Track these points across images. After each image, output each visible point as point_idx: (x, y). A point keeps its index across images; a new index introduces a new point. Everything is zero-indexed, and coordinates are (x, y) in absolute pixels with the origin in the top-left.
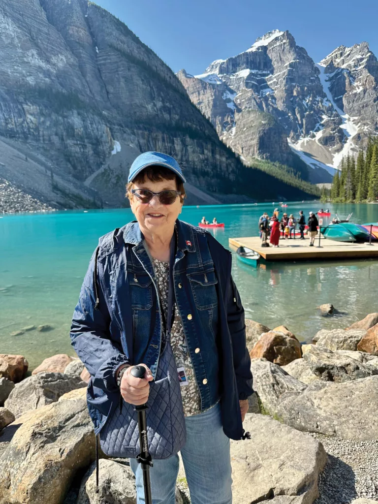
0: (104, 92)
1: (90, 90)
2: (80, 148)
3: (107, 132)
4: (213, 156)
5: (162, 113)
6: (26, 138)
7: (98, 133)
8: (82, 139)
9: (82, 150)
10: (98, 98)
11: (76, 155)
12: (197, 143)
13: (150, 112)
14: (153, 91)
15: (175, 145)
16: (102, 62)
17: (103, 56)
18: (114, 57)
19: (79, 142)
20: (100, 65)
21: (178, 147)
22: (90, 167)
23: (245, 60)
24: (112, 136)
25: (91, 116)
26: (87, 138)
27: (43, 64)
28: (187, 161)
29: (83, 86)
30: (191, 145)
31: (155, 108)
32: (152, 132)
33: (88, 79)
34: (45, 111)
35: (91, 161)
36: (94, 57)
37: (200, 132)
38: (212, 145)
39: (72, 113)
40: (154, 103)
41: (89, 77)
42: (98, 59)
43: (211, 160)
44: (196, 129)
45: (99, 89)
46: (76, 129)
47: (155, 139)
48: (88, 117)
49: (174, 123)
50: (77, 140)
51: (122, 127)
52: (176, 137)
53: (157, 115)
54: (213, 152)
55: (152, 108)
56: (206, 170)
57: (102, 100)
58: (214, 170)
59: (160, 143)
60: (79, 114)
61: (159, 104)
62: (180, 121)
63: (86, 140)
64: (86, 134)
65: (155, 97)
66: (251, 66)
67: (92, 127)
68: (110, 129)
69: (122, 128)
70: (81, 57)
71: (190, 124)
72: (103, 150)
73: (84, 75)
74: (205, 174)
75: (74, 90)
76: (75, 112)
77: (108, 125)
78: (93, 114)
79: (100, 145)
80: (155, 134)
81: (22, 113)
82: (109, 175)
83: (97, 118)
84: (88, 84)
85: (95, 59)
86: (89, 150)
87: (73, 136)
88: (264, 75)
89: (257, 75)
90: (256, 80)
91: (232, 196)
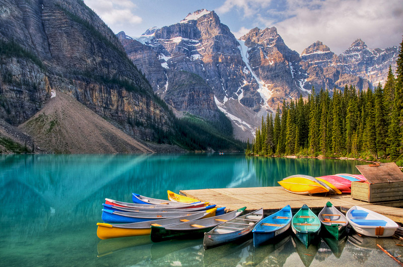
0: (46, 44)
1: (32, 42)
2: (16, 93)
3: (45, 80)
4: (147, 108)
5: (100, 67)
7: (36, 81)
9: (18, 96)
10: (40, 49)
11: (11, 100)
12: (133, 95)
13: (89, 65)
14: (94, 47)
15: (112, 96)
16: (47, 18)
17: (48, 13)
18: (59, 14)
19: (15, 88)
20: (45, 20)
21: (114, 98)
22: (24, 112)
23: (178, 29)
24: (51, 84)
25: (30, 64)
26: (24, 84)
28: (123, 111)
29: (26, 37)
30: (126, 97)
31: (95, 62)
32: (90, 83)
33: (31, 31)
35: (27, 107)
36: (39, 12)
37: (136, 86)
38: (147, 99)
39: (12, 60)
40: (94, 58)
41: (32, 30)
42: (43, 14)
43: (145, 112)
44: (133, 83)
45: (42, 41)
46: (14, 76)
47: (92, 89)
48: (27, 65)
49: (111, 76)
50: (13, 86)
51: (61, 76)
52: (113, 89)
53: (96, 69)
54: (148, 105)
55: (92, 62)
56: (140, 120)
57: (43, 51)
58: (148, 121)
59: (96, 94)
60: (18, 62)
61: (99, 59)
62: (118, 75)
63: (23, 86)
64: (24, 81)
65: (95, 52)
66: (183, 35)
67: (30, 75)
68: (49, 77)
69: (60, 78)
70: (26, 11)
71: (127, 78)
72: (40, 96)
73: (27, 27)
74: (139, 124)
75: (16, 40)
76: (15, 59)
77: (47, 74)
78: (33, 63)
79: (37, 92)
80: (92, 85)
82: (43, 120)
83: (36, 67)
84: (30, 36)
85: (40, 14)
86: (25, 97)
87: (10, 82)
88: (195, 43)
89: (187, 42)
90: (189, 48)
91: (165, 146)
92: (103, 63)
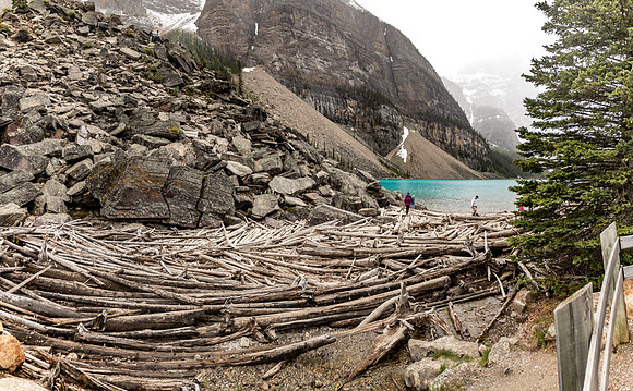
0: (395, 90)
1: (388, 90)
2: (384, 132)
3: (400, 121)
4: (473, 142)
5: (437, 108)
6: (346, 124)
7: (396, 122)
8: (385, 126)
9: (385, 134)
10: (392, 95)
11: (381, 137)
12: (463, 131)
13: (429, 108)
14: (433, 92)
15: (446, 132)
16: (396, 68)
17: (397, 64)
18: (406, 65)
20: (394, 70)
21: (448, 134)
22: (389, 146)
24: (403, 123)
26: (389, 125)
27: (361, 71)
28: (455, 145)
29: (384, 86)
30: (458, 133)
31: (433, 105)
32: (430, 122)
34: (361, 105)
35: (390, 142)
37: (463, 123)
39: (380, 106)
40: (432, 101)
41: (387, 81)
42: (392, 66)
43: (471, 145)
44: (461, 121)
45: (393, 88)
46: (382, 119)
47: (432, 127)
48: (390, 110)
49: (446, 116)
50: (382, 127)
51: (409, 117)
52: (448, 127)
53: (434, 110)
54: (473, 140)
55: (431, 104)
56: (468, 152)
57: (394, 96)
58: (474, 153)
59: (436, 131)
60: (384, 108)
61: (436, 102)
62: (451, 115)
64: (388, 122)
65: (433, 96)
67: (392, 117)
71: (456, 118)
72: (398, 134)
73: (384, 78)
74: (467, 155)
75: (379, 90)
76: (382, 106)
77: (402, 116)
78: (393, 108)
79: (396, 130)
80: (432, 124)
81: (345, 106)
83: (395, 110)
84: (386, 85)
85: (390, 66)
86: (390, 135)
87: (380, 124)
91: (487, 174)
92: (440, 105)
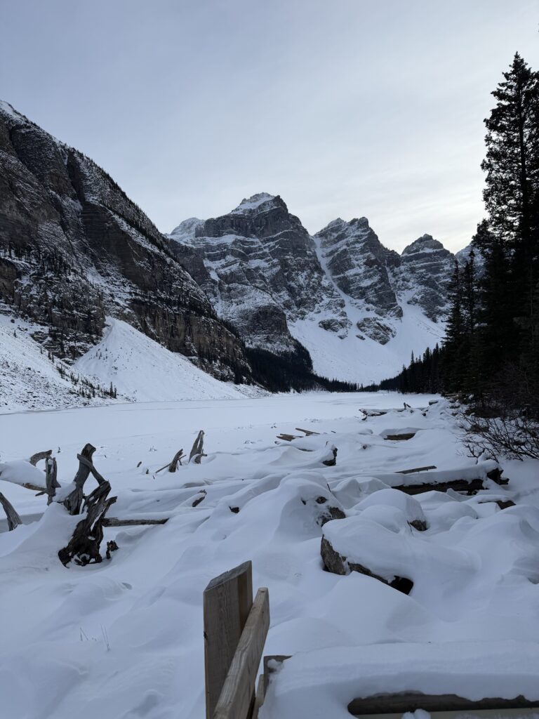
0: (89, 255)
1: (74, 253)
3: (100, 305)
5: (161, 286)
7: (90, 306)
8: (71, 312)
9: (71, 326)
12: (203, 322)
14: (152, 259)
16: (88, 220)
17: (89, 213)
18: (103, 215)
19: (67, 316)
20: (85, 222)
23: (230, 224)
30: (196, 325)
32: (150, 307)
33: (71, 239)
37: (205, 310)
38: (219, 326)
40: (153, 274)
44: (201, 307)
46: (64, 299)
50: (65, 313)
51: (114, 298)
53: (156, 288)
62: (183, 296)
63: (76, 314)
66: (237, 232)
67: (82, 298)
69: (114, 301)
84: (71, 245)
86: (80, 327)
88: (253, 243)
89: (243, 242)
90: (243, 249)
91: (243, 387)
92: (164, 281)
